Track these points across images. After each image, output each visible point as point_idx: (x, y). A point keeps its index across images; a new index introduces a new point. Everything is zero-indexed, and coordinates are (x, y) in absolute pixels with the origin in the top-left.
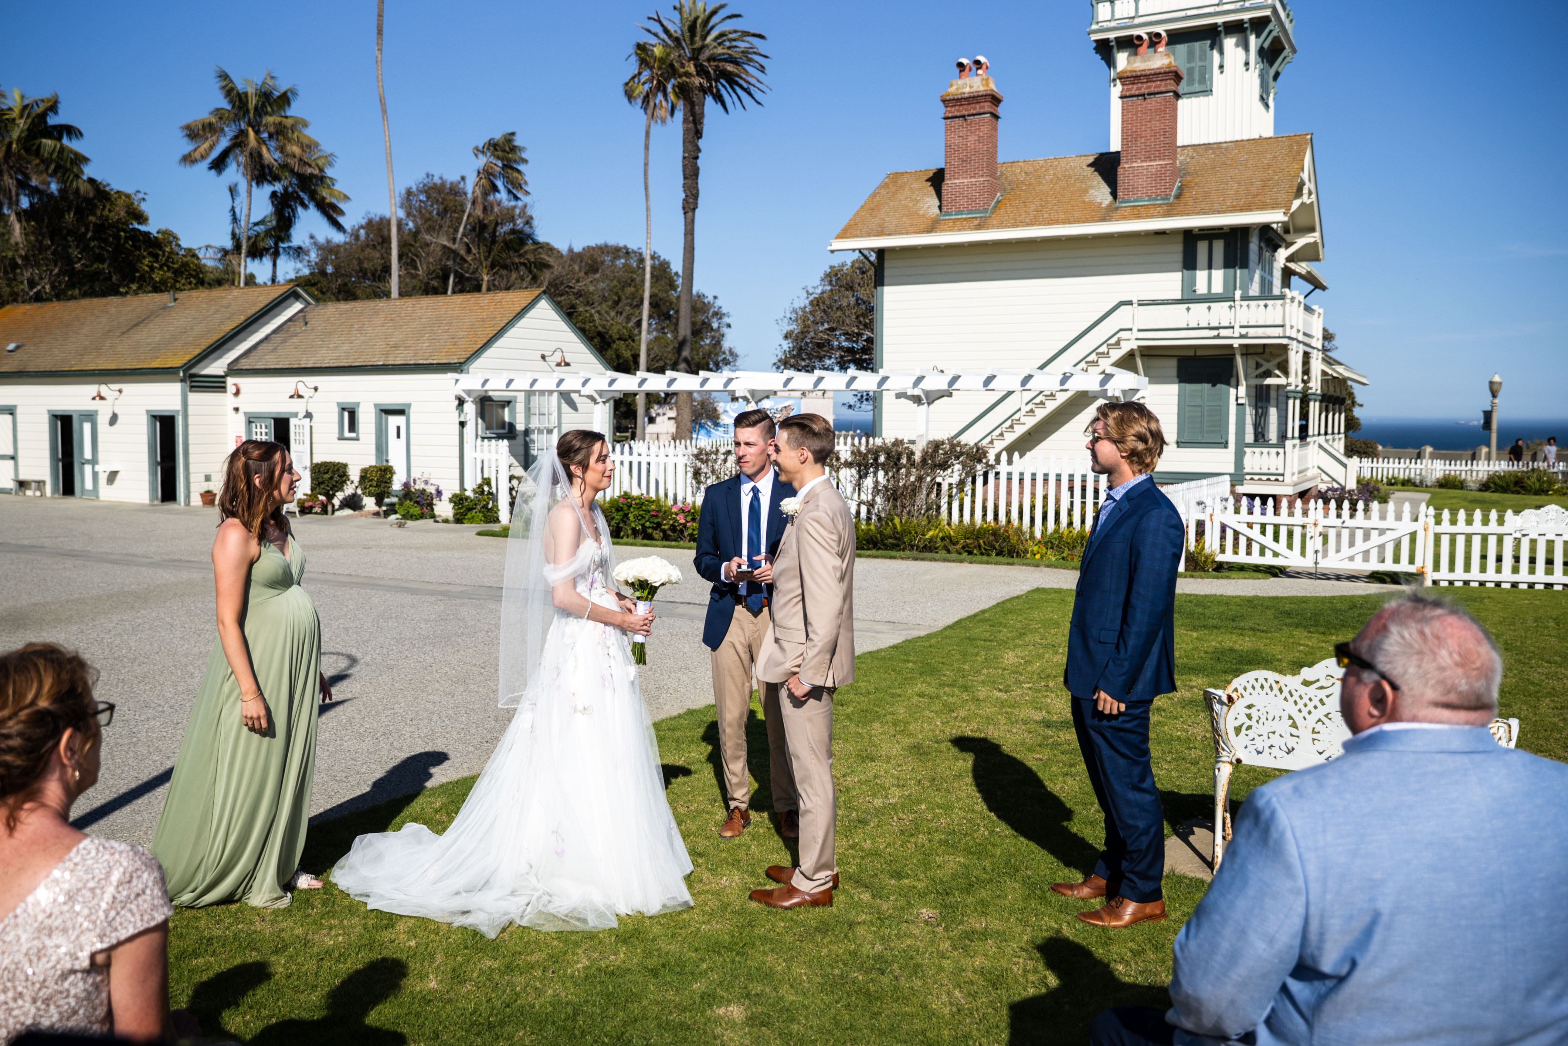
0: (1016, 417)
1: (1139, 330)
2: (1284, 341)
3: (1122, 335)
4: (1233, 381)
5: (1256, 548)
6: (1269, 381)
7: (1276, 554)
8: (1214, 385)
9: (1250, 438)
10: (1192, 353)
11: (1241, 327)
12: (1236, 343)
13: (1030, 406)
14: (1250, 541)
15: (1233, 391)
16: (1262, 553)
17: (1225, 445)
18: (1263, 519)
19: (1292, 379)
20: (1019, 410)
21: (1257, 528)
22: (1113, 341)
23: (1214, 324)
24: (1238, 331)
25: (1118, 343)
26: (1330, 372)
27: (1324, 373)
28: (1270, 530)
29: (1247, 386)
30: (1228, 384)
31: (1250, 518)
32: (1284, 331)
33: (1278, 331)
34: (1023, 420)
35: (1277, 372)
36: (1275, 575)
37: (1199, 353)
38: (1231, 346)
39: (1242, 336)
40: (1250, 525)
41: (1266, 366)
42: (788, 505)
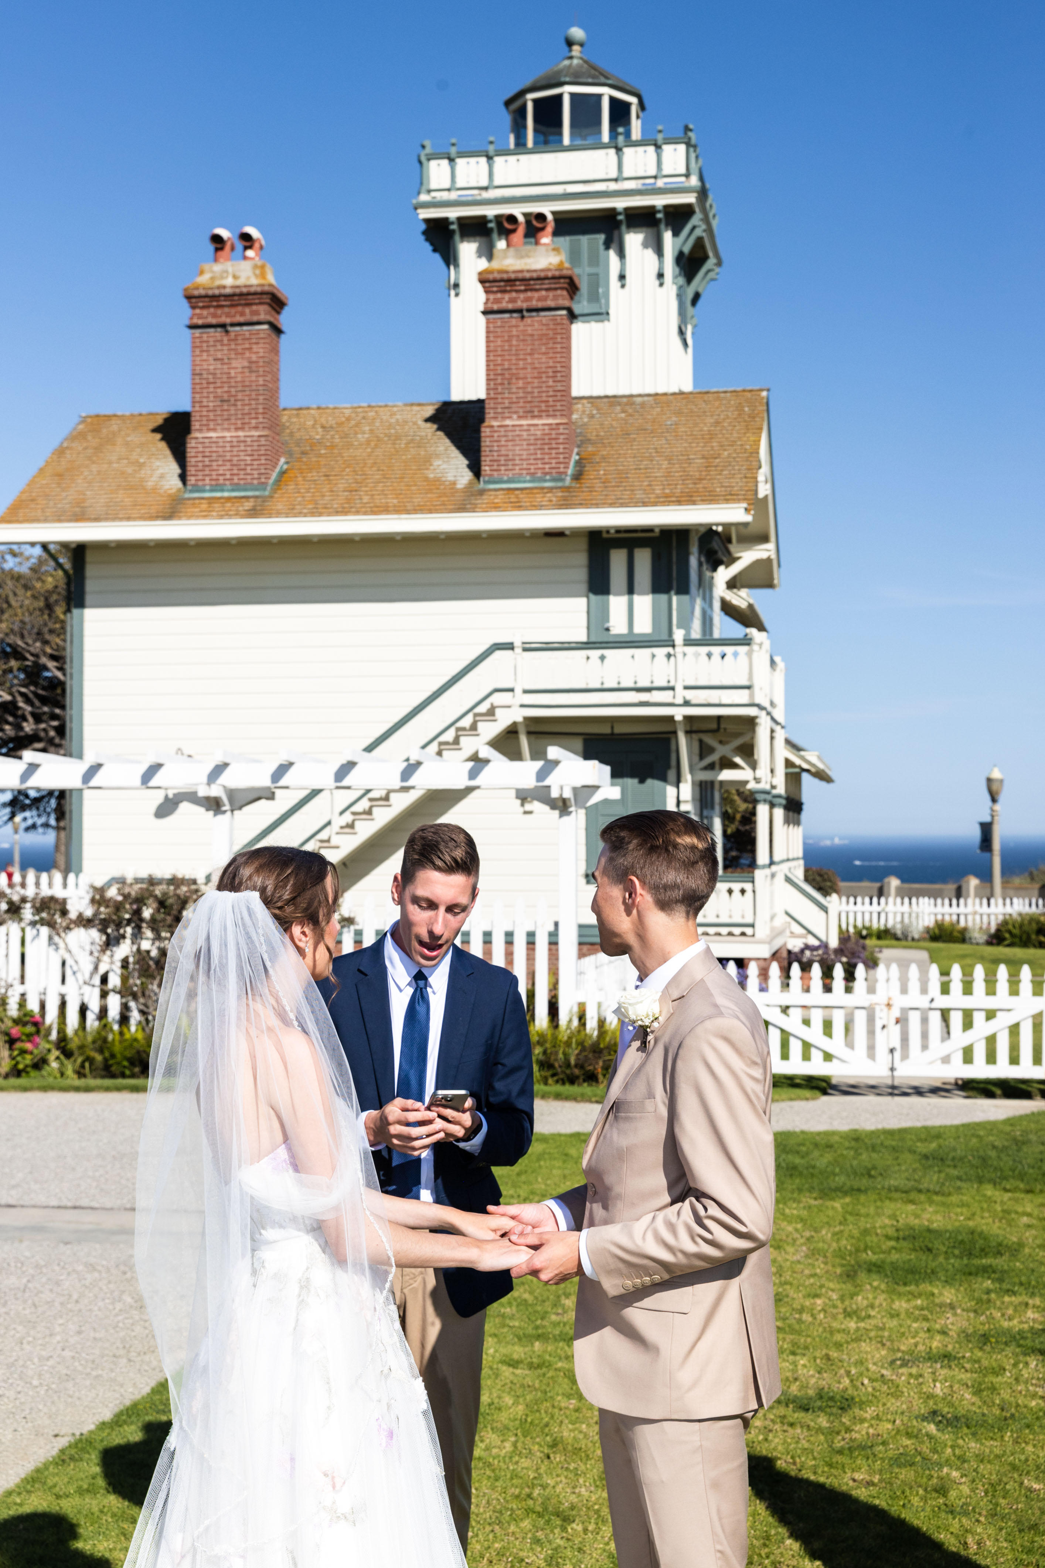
0: (323, 835)
1: (526, 692)
2: (752, 712)
3: (497, 699)
4: (672, 774)
5: (795, 1047)
6: (727, 775)
7: (828, 1057)
8: (642, 781)
10: (606, 730)
11: (686, 688)
12: (679, 714)
13: (348, 818)
14: (785, 1037)
15: (671, 791)
16: (806, 1057)
18: (806, 999)
19: (763, 771)
20: (329, 823)
21: (796, 1014)
22: (483, 708)
23: (644, 683)
24: (681, 695)
25: (491, 712)
27: (788, 763)
28: (817, 1017)
29: (695, 784)
30: (664, 778)
31: (786, 999)
32: (752, 696)
33: (742, 697)
34: (335, 840)
35: (738, 760)
36: (825, 1092)
37: (619, 729)
38: (670, 719)
39: (687, 703)
40: (785, 1010)
41: (721, 751)
42: (638, 1003)
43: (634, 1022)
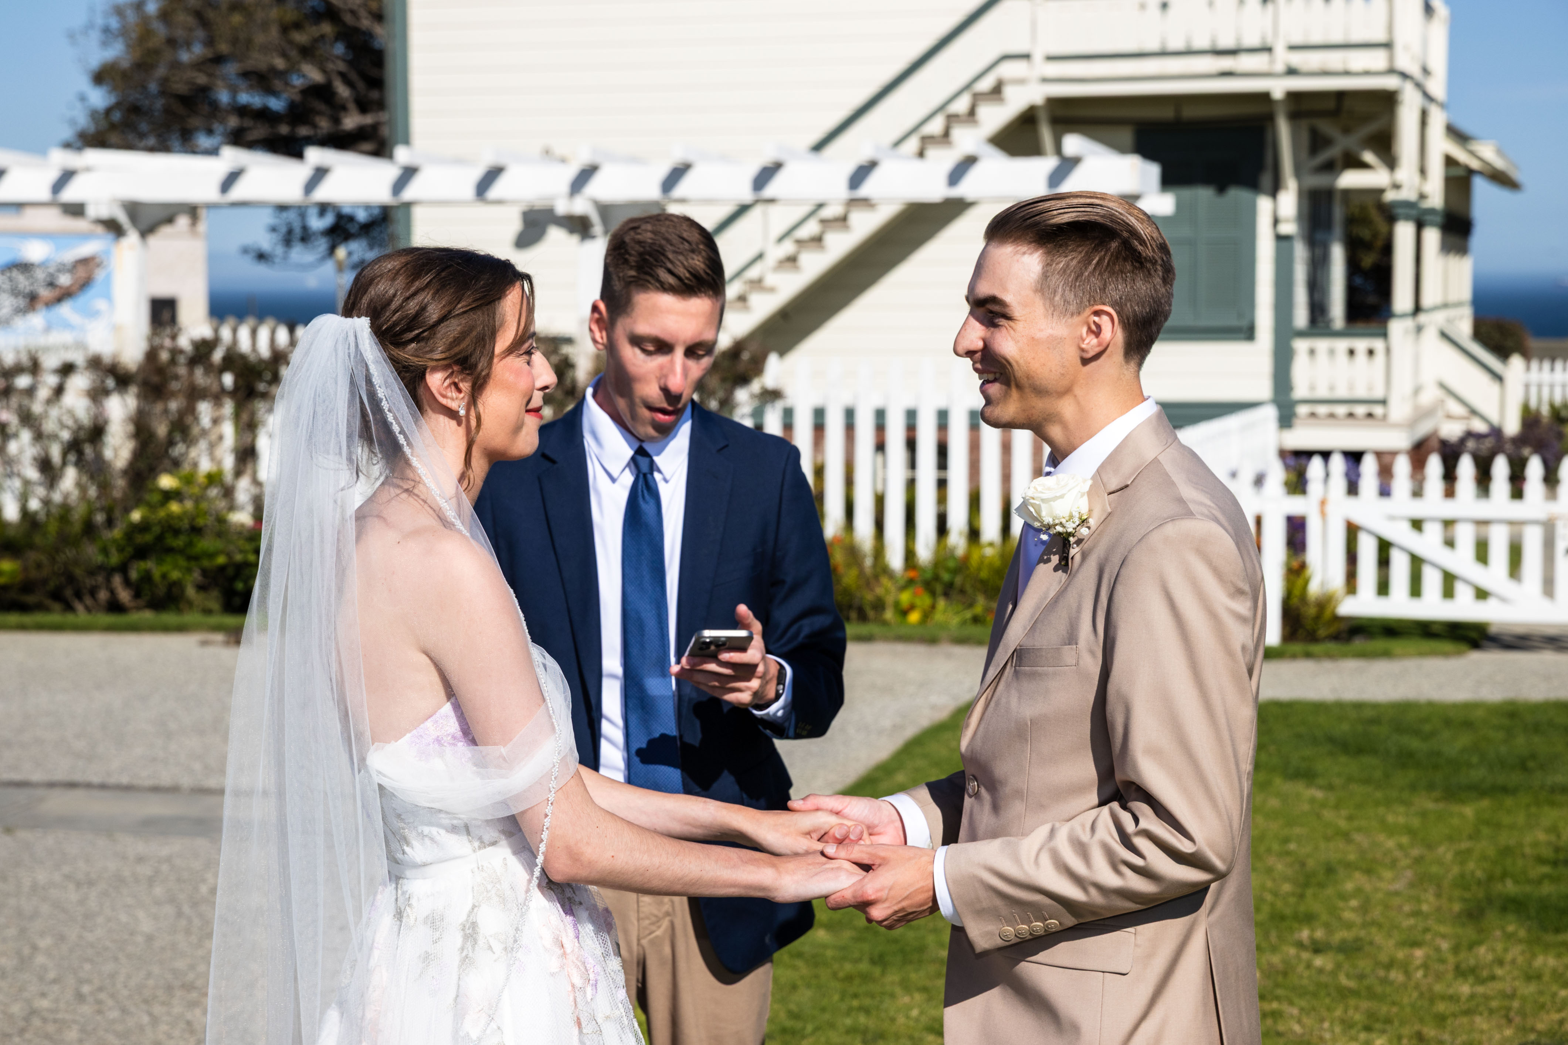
0: (753, 273)
1: (1051, 58)
2: (1390, 83)
3: (1007, 70)
4: (1266, 179)
5: (1432, 580)
6: (1350, 179)
7: (1482, 594)
8: (1221, 190)
9: (1301, 317)
10: (1167, 113)
11: (1293, 48)
12: (1278, 88)
13: (788, 247)
14: (1417, 562)
15: (1264, 204)
16: (1448, 592)
17: (1248, 333)
18: (1449, 509)
19: (1407, 172)
20: (760, 256)
21: (1433, 532)
22: (985, 85)
23: (1226, 41)
24: (1282, 58)
25: (997, 91)
26: (1461, 156)
27: (1450, 161)
28: (1465, 536)
29: (1301, 193)
30: (1253, 184)
31: (1418, 509)
32: (1391, 59)
33: (1377, 60)
34: (771, 279)
35: (1368, 157)
36: (1476, 645)
37: (1190, 113)
38: (1264, 97)
39: (1292, 72)
40: (1417, 524)
41: (1341, 144)
42: (1055, 499)
43: (1049, 527)
